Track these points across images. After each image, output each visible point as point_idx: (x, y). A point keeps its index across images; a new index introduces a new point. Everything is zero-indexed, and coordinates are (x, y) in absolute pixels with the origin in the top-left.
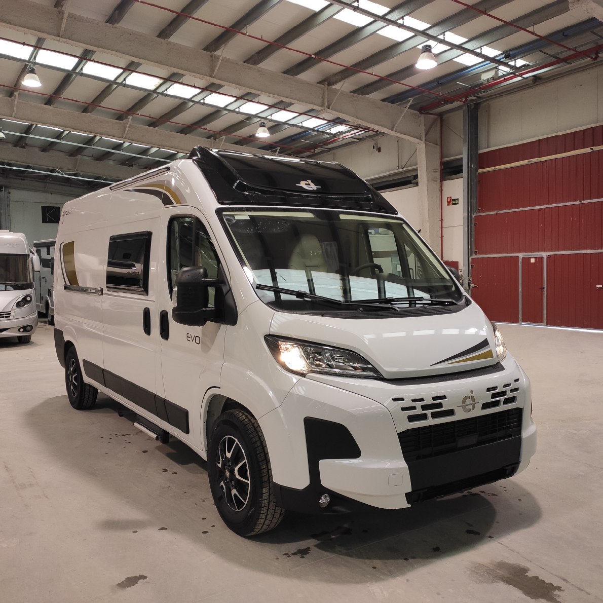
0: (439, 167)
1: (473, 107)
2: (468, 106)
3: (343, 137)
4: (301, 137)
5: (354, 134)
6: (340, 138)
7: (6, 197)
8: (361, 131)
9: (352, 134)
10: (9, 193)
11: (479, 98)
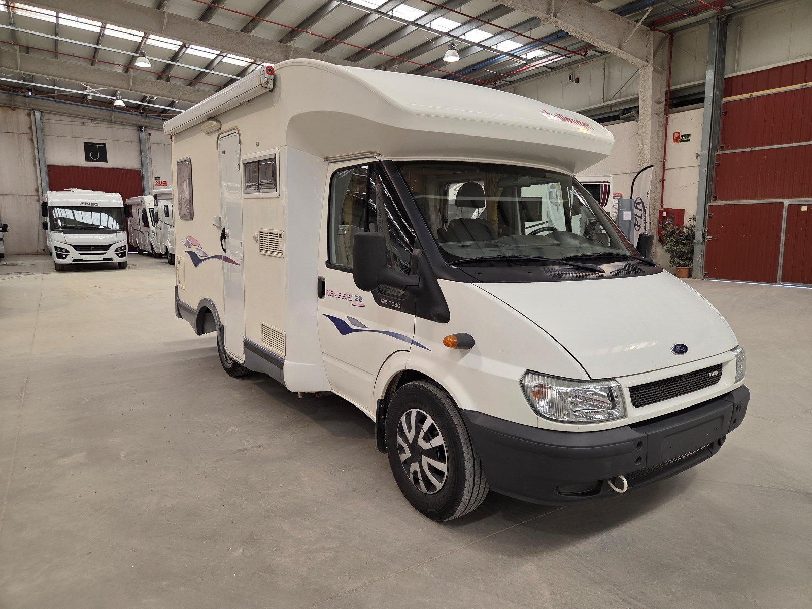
0: (663, 98)
1: (724, 19)
2: (718, 19)
3: (535, 66)
4: (485, 66)
5: (552, 60)
6: (532, 67)
7: (146, 139)
8: (563, 56)
9: (550, 60)
10: (150, 134)
11: (734, 7)
